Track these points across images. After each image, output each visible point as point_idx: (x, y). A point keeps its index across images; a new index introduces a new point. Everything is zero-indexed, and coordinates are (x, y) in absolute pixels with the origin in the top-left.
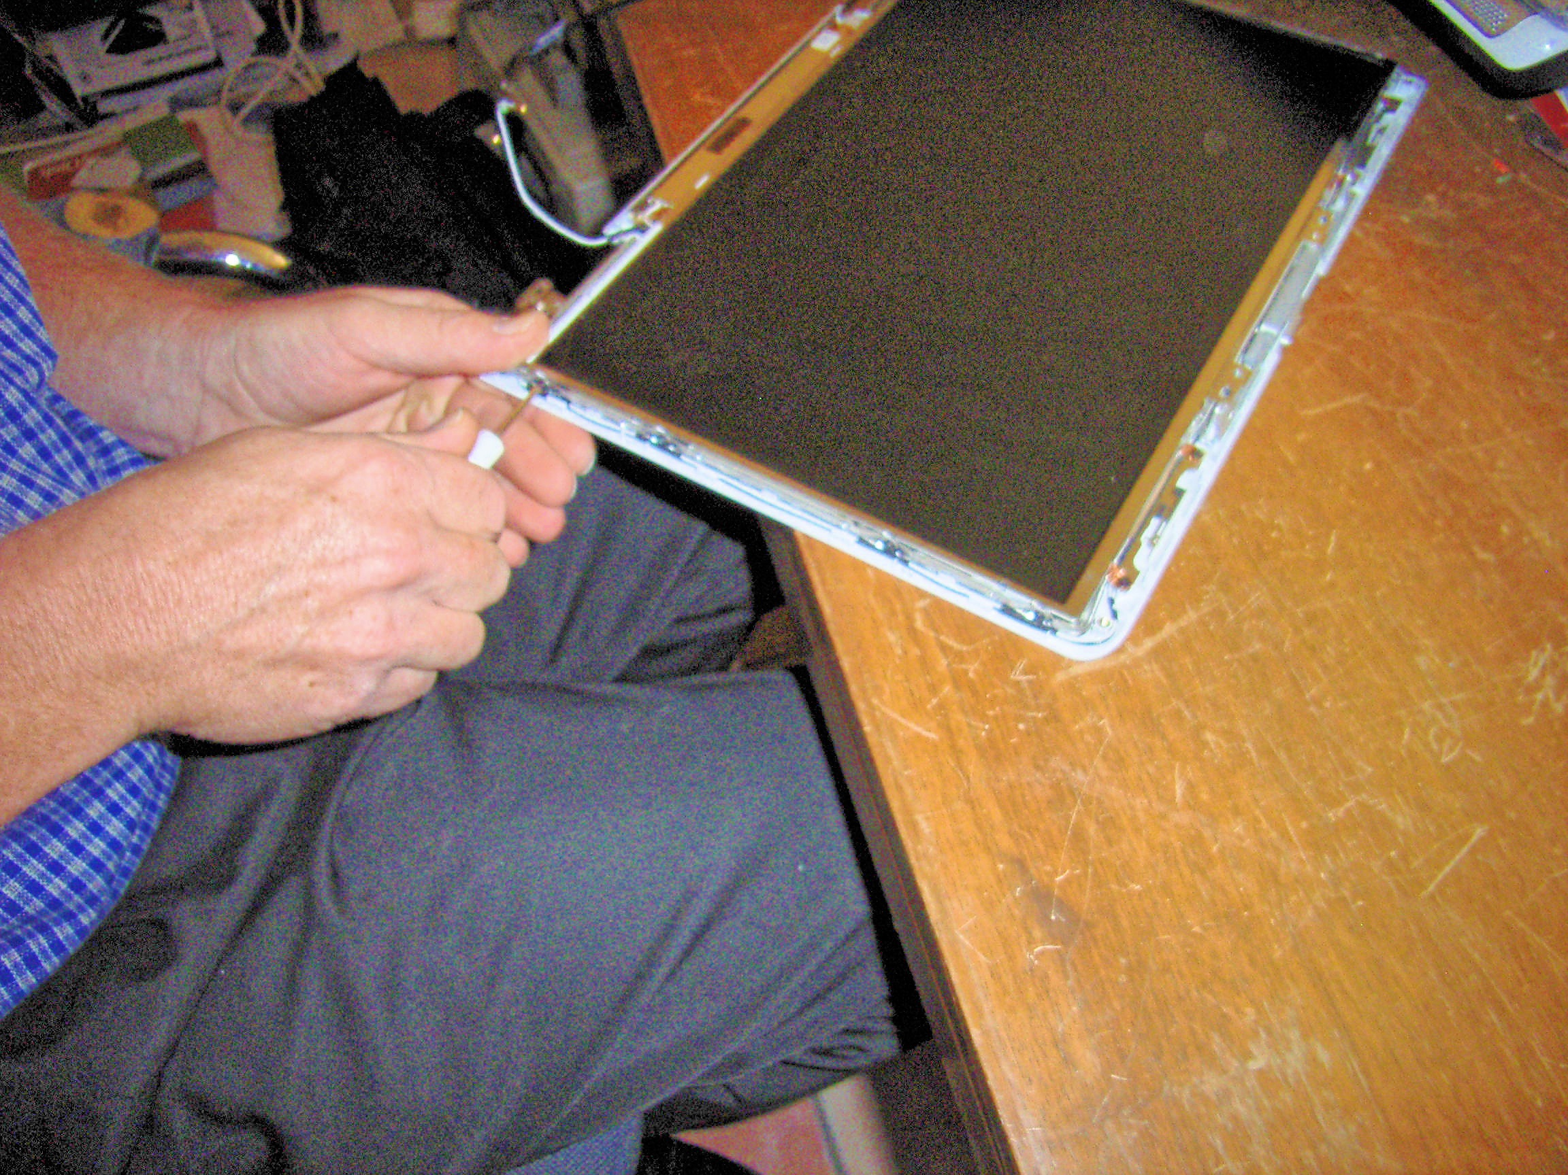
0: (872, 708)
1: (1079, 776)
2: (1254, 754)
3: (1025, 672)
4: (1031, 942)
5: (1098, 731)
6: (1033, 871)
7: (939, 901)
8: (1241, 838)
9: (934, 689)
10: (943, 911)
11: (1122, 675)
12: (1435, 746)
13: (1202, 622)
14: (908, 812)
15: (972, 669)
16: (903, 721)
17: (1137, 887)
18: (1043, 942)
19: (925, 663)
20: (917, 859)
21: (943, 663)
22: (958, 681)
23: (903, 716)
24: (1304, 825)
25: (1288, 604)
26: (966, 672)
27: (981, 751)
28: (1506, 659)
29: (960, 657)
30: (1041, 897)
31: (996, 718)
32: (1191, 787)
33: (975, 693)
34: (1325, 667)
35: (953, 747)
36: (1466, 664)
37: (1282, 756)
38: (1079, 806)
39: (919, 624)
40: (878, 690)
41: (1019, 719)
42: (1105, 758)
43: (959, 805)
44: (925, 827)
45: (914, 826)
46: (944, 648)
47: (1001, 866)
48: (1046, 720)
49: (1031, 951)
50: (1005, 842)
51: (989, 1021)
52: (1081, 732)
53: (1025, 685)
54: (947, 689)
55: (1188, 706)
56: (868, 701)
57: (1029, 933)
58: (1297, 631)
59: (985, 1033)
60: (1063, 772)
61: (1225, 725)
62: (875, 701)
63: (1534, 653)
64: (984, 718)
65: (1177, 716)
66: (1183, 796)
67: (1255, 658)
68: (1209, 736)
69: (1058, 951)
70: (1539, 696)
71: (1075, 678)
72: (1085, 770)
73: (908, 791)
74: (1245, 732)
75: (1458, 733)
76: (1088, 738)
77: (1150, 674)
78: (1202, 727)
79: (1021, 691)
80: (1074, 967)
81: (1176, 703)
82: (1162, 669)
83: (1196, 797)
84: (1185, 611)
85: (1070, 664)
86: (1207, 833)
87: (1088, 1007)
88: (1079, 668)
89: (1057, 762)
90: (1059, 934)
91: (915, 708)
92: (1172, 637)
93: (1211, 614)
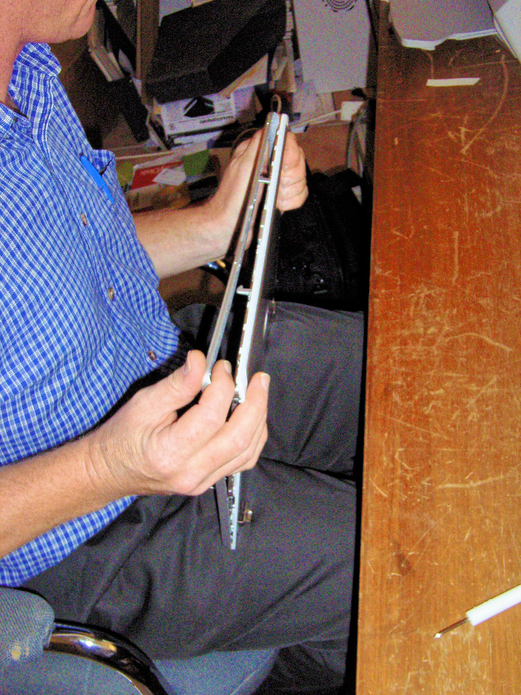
0: (368, 481)
2: (502, 532)
3: (428, 482)
4: (392, 571)
5: (446, 509)
6: (402, 549)
7: (366, 549)
8: (483, 559)
9: (393, 480)
10: (366, 553)
11: (464, 491)
13: (505, 481)
14: (367, 519)
15: (409, 476)
16: (377, 488)
17: (437, 564)
18: (395, 572)
19: (393, 470)
20: (364, 535)
21: (399, 472)
22: (403, 479)
23: (378, 486)
24: (510, 561)
26: (406, 477)
27: (400, 505)
29: (406, 471)
30: (401, 558)
31: (410, 495)
32: (472, 537)
33: (407, 486)
35: (391, 501)
37: (513, 535)
38: (428, 532)
39: (396, 456)
40: (373, 476)
41: (419, 497)
42: (444, 519)
43: (385, 521)
44: (370, 525)
45: (367, 523)
46: (402, 466)
47: (391, 544)
48: (428, 500)
49: (390, 573)
50: (396, 537)
51: (367, 592)
52: (440, 507)
53: (426, 486)
54: (397, 481)
55: (484, 509)
56: (368, 478)
57: (392, 568)
59: (364, 595)
60: (427, 519)
61: (496, 518)
62: (370, 479)
64: (406, 494)
65: (479, 511)
66: (468, 538)
68: (487, 521)
69: (399, 577)
71: (446, 489)
72: (435, 520)
73: (370, 511)
74: (502, 523)
76: (441, 510)
77: (475, 494)
78: (486, 517)
79: (424, 488)
80: (403, 583)
81: (480, 506)
82: (481, 493)
83: (473, 540)
84: (500, 474)
85: (446, 483)
86: (471, 554)
87: (402, 597)
88: (449, 486)
89: (426, 515)
90: (402, 571)
91: (383, 485)
92: (490, 483)
93: (510, 478)
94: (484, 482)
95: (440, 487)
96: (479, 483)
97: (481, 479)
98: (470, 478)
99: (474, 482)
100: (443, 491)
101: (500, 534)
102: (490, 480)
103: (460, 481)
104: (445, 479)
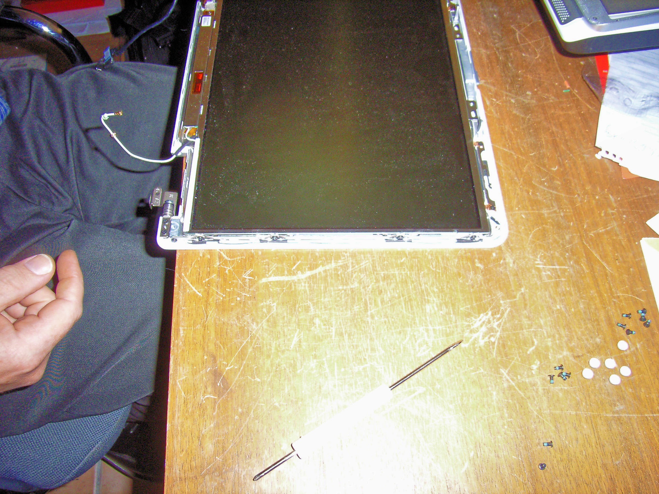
0: (180, 276)
1: (254, 326)
2: (334, 333)
3: (250, 276)
4: (205, 393)
5: (269, 308)
6: (218, 362)
7: (175, 365)
8: (312, 369)
9: (209, 274)
10: (175, 371)
11: (291, 285)
12: (417, 348)
13: (336, 269)
14: (178, 324)
15: (228, 269)
16: (191, 286)
17: (259, 380)
18: (210, 394)
19: (210, 262)
20: (173, 346)
21: (217, 264)
22: (221, 273)
23: (192, 283)
24: (342, 369)
25: (378, 269)
26: (225, 269)
27: (217, 306)
28: (468, 315)
29: (226, 262)
30: (217, 374)
31: (229, 292)
32: (300, 342)
33: (225, 280)
34: (382, 301)
35: (207, 301)
36: (449, 313)
37: (346, 337)
38: (248, 339)
40: (186, 270)
41: (239, 295)
42: (268, 321)
43: (199, 327)
44: (182, 333)
45: (178, 331)
47: (206, 357)
48: (250, 298)
49: (204, 396)
50: (212, 347)
51: (176, 421)
52: (262, 307)
53: (247, 281)
54: (214, 276)
55: (314, 306)
56: (180, 273)
57: (206, 387)
58: (377, 281)
59: (172, 427)
60: (248, 323)
61: (327, 317)
62: (183, 274)
63: (482, 315)
64: (224, 291)
65: (307, 309)
67: (352, 290)
68: (317, 321)
69: (215, 399)
70: (475, 335)
71: (270, 282)
72: (257, 323)
73: (181, 316)
74: (334, 323)
75: (430, 344)
76: (265, 310)
77: (303, 287)
78: (315, 316)
79: (244, 283)
80: (219, 408)
81: (309, 303)
82: (310, 287)
83: (300, 346)
84: (331, 263)
85: (270, 276)
86: (298, 364)
87: (217, 426)
88: (273, 279)
89: (247, 317)
90: (218, 392)
91: (198, 281)
92: (320, 273)
93: (341, 266)
94: (314, 272)
95: (264, 280)
96: (308, 273)
97: (311, 269)
98: (298, 269)
99: (302, 273)
100: (267, 286)
101: (331, 337)
102: (321, 269)
103: (286, 272)
104: (269, 271)
